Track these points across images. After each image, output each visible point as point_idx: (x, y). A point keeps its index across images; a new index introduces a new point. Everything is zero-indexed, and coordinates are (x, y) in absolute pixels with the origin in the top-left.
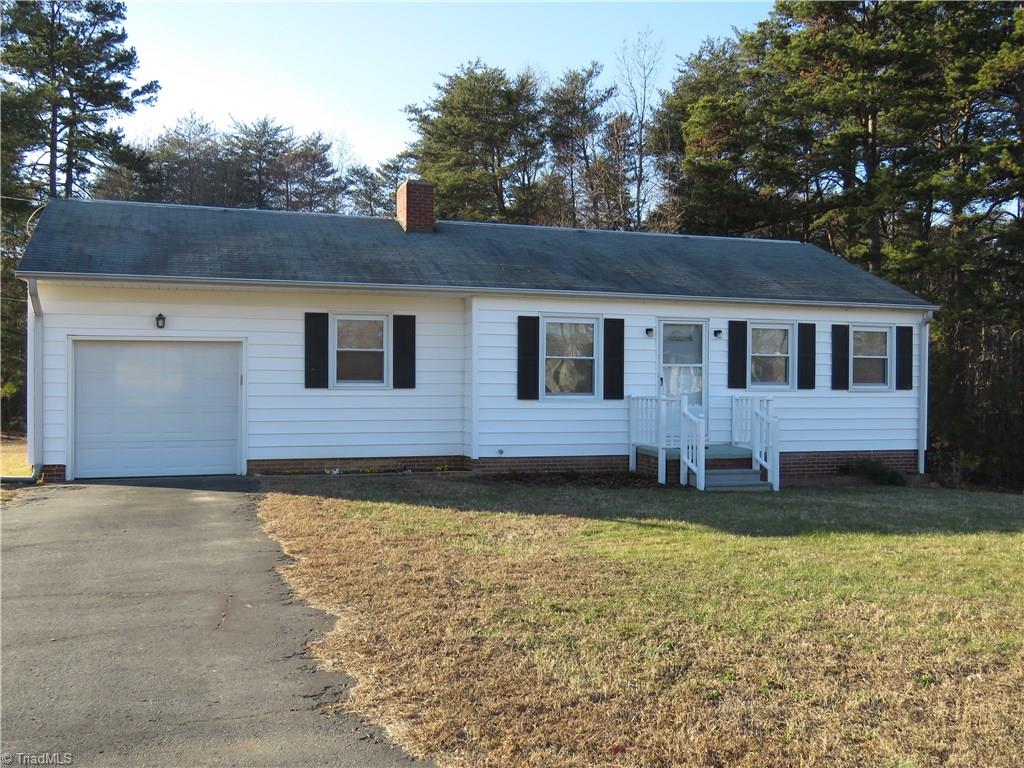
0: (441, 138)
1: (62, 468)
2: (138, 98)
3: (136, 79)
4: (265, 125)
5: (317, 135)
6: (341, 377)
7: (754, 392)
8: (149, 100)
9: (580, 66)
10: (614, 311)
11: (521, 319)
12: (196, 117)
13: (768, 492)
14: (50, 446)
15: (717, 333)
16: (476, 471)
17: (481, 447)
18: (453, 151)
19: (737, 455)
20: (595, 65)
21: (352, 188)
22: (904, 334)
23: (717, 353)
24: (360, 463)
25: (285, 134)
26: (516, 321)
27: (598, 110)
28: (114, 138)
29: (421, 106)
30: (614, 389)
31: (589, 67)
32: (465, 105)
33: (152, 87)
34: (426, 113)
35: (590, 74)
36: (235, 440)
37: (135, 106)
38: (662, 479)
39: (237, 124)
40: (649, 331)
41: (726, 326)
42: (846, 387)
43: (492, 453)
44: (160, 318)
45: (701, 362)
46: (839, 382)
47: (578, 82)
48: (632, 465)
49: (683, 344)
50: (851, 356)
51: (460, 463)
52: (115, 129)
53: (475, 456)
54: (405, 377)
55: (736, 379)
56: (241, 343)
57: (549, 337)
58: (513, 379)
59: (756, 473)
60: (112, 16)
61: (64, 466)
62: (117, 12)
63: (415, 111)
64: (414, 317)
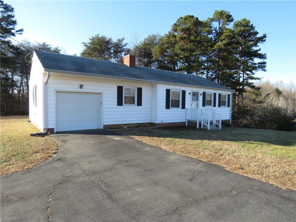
0: (92, 50)
1: (53, 129)
2: (17, 33)
3: (17, 27)
4: (45, 44)
5: (57, 47)
6: (125, 103)
7: (207, 107)
8: (20, 34)
9: (121, 38)
10: (184, 88)
11: (166, 89)
12: (27, 40)
13: (218, 130)
14: (49, 123)
15: (201, 94)
16: (157, 127)
17: (159, 120)
18: (95, 53)
20: (123, 38)
23: (201, 98)
24: (129, 125)
25: (49, 46)
26: (166, 90)
27: (124, 47)
28: (8, 42)
30: (183, 107)
31: (122, 38)
32: (98, 43)
33: (21, 30)
34: (87, 44)
37: (15, 34)
38: (198, 127)
39: (37, 43)
40: (190, 93)
42: (220, 107)
43: (161, 122)
45: (198, 101)
47: (121, 41)
48: (187, 125)
49: (195, 95)
51: (152, 124)
52: (9, 40)
53: (157, 123)
54: (140, 104)
55: (204, 105)
56: (102, 93)
58: (165, 104)
59: (214, 126)
60: (10, 11)
61: (53, 128)
62: (12, 10)
63: (85, 44)
64: (142, 88)
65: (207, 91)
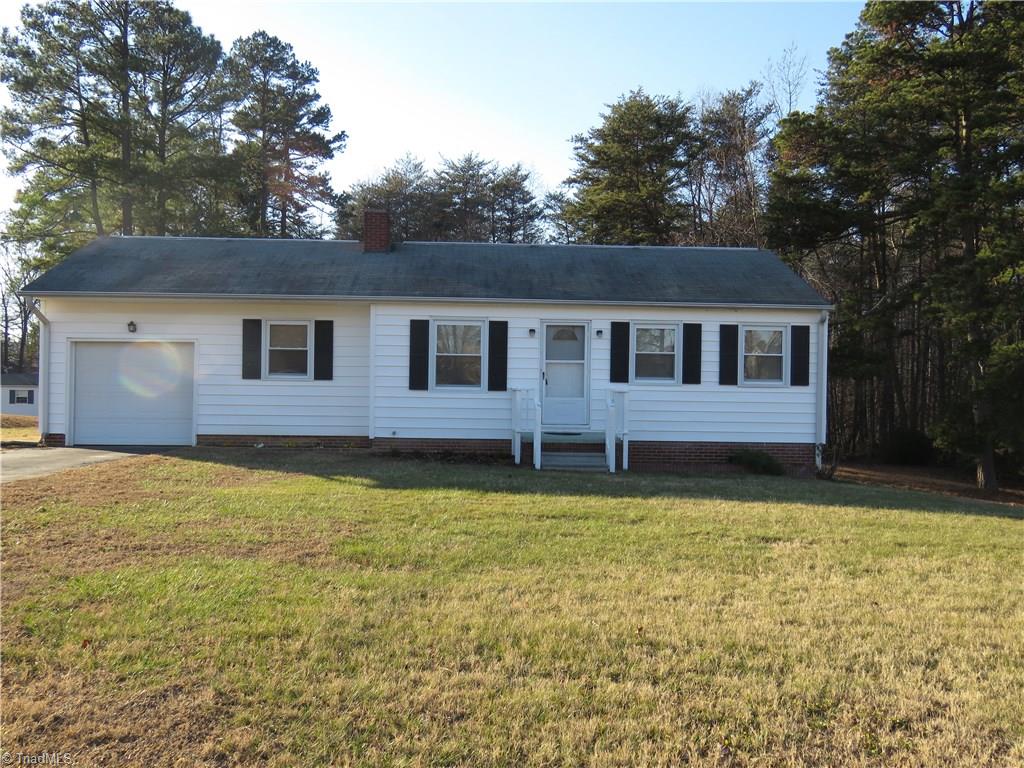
1: (62, 436)
3: (330, 131)
4: (469, 161)
5: (516, 166)
6: (271, 370)
7: (637, 386)
8: (341, 147)
10: (498, 314)
11: (412, 322)
12: (412, 157)
14: (53, 420)
15: (599, 332)
16: (375, 449)
17: (379, 427)
19: (590, 440)
20: (755, 84)
22: (800, 335)
23: (599, 352)
24: (283, 440)
25: (486, 167)
26: (409, 324)
27: (757, 126)
29: (586, 135)
30: (498, 382)
31: (749, 86)
33: (340, 137)
34: (590, 141)
35: (749, 93)
36: (191, 419)
37: (333, 152)
39: (446, 161)
40: (532, 331)
41: (609, 327)
42: (735, 383)
43: (387, 435)
44: (132, 324)
45: (583, 359)
46: (728, 376)
48: (515, 449)
49: (565, 341)
50: (741, 354)
51: (364, 442)
53: (372, 437)
54: (324, 372)
55: (619, 374)
56: (193, 343)
58: (406, 373)
60: (307, 80)
61: (64, 435)
63: (581, 140)
64: (331, 323)
65: (637, 317)
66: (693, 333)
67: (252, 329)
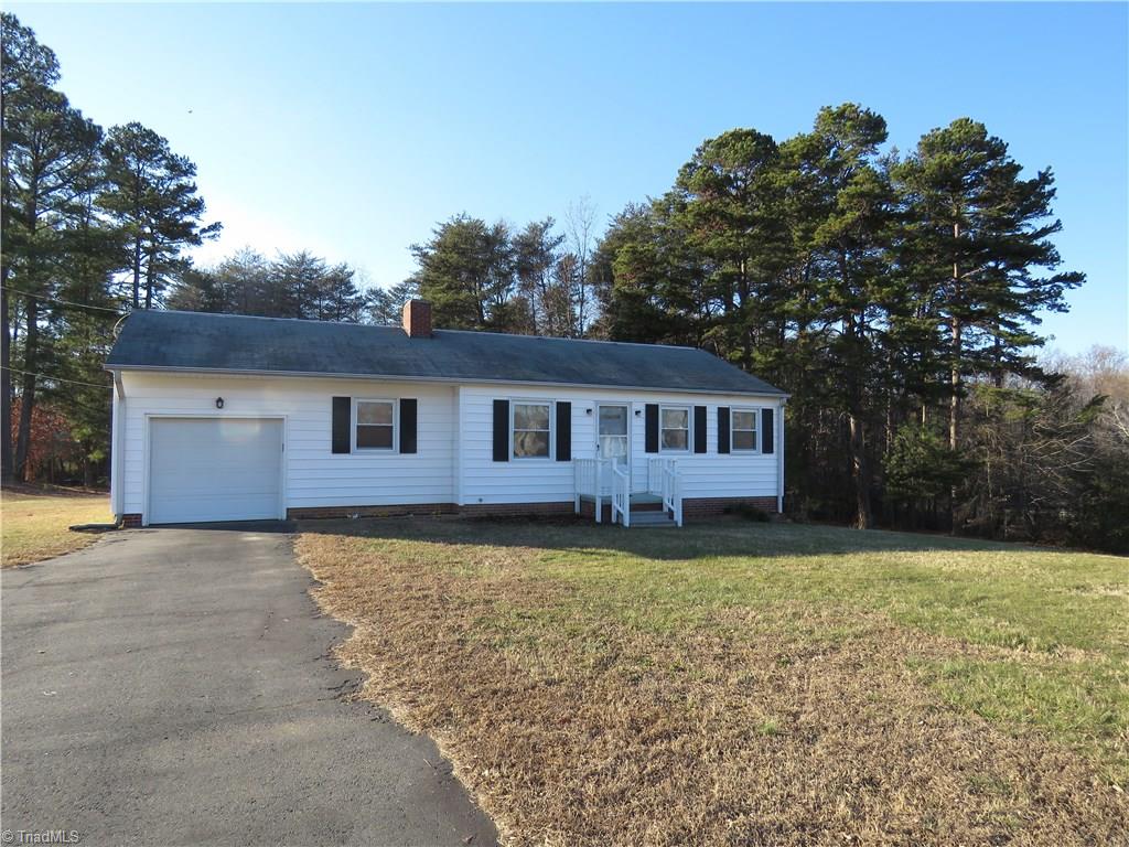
0: (437, 269)
1: (138, 517)
2: (204, 235)
3: (204, 220)
4: (304, 256)
5: (344, 264)
6: (359, 445)
7: (664, 455)
8: (213, 236)
9: (539, 219)
10: (563, 396)
11: (495, 401)
12: (250, 249)
13: (673, 527)
14: (129, 499)
15: (637, 413)
16: (462, 515)
17: (467, 496)
18: (446, 278)
19: (652, 501)
20: (549, 219)
21: (370, 304)
22: (767, 414)
23: (638, 427)
24: (374, 510)
25: (318, 263)
26: (492, 403)
27: (552, 251)
28: (185, 264)
29: (422, 245)
30: (564, 453)
31: (545, 220)
32: (455, 245)
33: (216, 227)
34: (426, 251)
35: (546, 226)
36: (278, 493)
37: (202, 240)
38: (598, 519)
39: (282, 256)
40: (589, 411)
41: (644, 408)
42: (728, 452)
43: (475, 501)
44: (220, 400)
45: (626, 433)
46: (723, 448)
47: (538, 231)
48: (577, 510)
49: (613, 421)
50: (731, 430)
51: (450, 508)
52: (186, 257)
53: (461, 504)
54: (409, 445)
55: (651, 446)
56: (283, 419)
57: (516, 415)
58: (490, 446)
59: (666, 513)
60: (185, 173)
61: (141, 515)
62: (190, 170)
63: (418, 249)
64: (415, 401)
65: (662, 400)
66: (701, 413)
67: (341, 407)
